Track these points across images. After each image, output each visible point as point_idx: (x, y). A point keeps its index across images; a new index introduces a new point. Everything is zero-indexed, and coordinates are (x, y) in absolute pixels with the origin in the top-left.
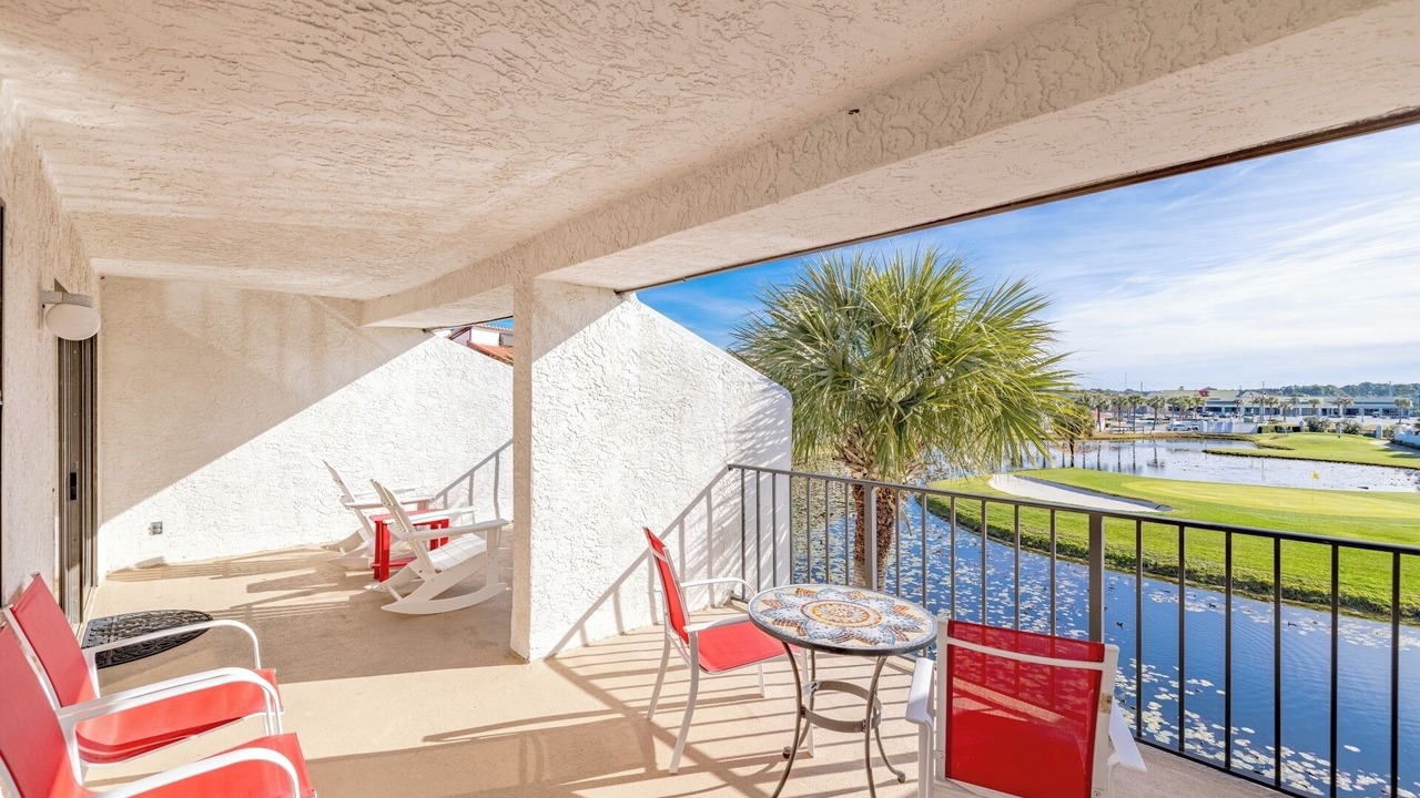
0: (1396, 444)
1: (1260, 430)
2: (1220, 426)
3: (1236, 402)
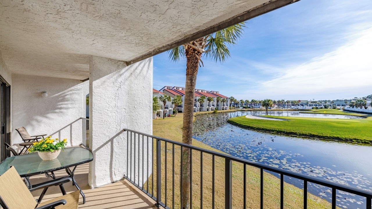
0: (345, 110)
1: (313, 108)
2: (303, 107)
3: (307, 103)
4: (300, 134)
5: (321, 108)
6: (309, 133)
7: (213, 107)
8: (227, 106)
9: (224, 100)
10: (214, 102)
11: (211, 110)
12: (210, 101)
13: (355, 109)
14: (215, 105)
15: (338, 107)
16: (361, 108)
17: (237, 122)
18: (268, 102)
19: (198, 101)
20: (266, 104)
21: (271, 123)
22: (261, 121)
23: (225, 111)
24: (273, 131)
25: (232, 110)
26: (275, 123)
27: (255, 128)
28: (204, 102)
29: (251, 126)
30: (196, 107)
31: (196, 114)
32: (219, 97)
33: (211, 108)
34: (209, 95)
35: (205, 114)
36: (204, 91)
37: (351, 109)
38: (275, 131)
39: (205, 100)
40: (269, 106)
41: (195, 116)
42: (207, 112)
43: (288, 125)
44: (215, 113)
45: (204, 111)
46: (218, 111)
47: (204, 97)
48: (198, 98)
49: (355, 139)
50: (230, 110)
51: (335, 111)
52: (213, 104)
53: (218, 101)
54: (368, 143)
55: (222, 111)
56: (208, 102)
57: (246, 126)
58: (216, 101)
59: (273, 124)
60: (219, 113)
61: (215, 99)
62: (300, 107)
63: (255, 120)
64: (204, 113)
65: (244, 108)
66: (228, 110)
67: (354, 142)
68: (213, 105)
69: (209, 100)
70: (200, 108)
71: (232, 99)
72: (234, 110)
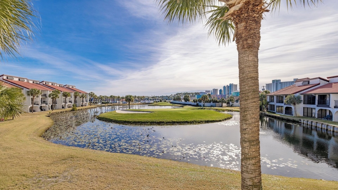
0: (171, 103)
1: (154, 102)
2: (148, 101)
3: (148, 98)
4: (166, 122)
5: (159, 102)
6: (171, 121)
7: (70, 103)
8: (86, 102)
9: (84, 96)
10: (71, 97)
11: (68, 108)
12: (66, 97)
13: (176, 102)
14: (73, 102)
15: (167, 101)
16: (179, 101)
17: (111, 119)
18: (130, 97)
19: (50, 96)
20: (128, 99)
21: (143, 116)
22: (134, 115)
23: (84, 107)
24: (147, 122)
25: (92, 106)
26: (146, 115)
27: (131, 122)
28: (58, 97)
29: (127, 120)
30: (47, 104)
31: (49, 113)
32: (77, 92)
33: (67, 105)
34: (64, 90)
35: (61, 112)
36: (56, 84)
37: (174, 102)
38: (149, 122)
39: (60, 95)
40: (131, 101)
41: (49, 116)
42: (63, 110)
43: (156, 116)
44: (74, 111)
45: (57, 108)
46: (78, 108)
47: (58, 92)
48: (49, 93)
49: (194, 121)
50: (90, 107)
51: (166, 103)
52: (70, 100)
53: (76, 97)
54: (200, 122)
55: (81, 108)
56: (63, 97)
57: (122, 121)
58: (73, 97)
59: (145, 117)
60: (79, 110)
61: (73, 94)
62: (147, 102)
63: (128, 114)
64: (59, 111)
65: (103, 103)
66: (88, 106)
67: (194, 123)
68: (70, 102)
69: (65, 95)
70: (52, 106)
71: (92, 95)
72: (94, 106)
